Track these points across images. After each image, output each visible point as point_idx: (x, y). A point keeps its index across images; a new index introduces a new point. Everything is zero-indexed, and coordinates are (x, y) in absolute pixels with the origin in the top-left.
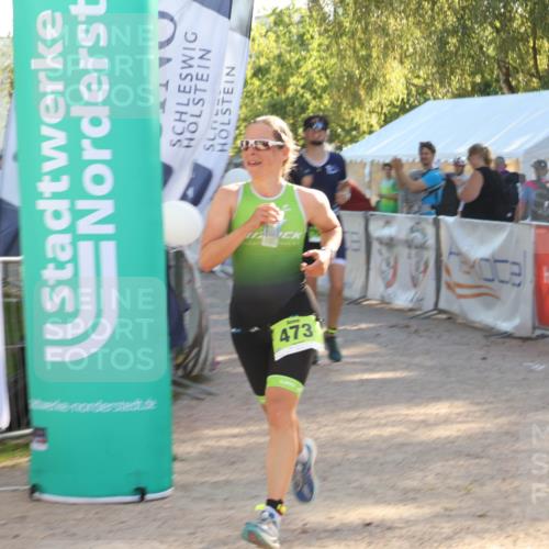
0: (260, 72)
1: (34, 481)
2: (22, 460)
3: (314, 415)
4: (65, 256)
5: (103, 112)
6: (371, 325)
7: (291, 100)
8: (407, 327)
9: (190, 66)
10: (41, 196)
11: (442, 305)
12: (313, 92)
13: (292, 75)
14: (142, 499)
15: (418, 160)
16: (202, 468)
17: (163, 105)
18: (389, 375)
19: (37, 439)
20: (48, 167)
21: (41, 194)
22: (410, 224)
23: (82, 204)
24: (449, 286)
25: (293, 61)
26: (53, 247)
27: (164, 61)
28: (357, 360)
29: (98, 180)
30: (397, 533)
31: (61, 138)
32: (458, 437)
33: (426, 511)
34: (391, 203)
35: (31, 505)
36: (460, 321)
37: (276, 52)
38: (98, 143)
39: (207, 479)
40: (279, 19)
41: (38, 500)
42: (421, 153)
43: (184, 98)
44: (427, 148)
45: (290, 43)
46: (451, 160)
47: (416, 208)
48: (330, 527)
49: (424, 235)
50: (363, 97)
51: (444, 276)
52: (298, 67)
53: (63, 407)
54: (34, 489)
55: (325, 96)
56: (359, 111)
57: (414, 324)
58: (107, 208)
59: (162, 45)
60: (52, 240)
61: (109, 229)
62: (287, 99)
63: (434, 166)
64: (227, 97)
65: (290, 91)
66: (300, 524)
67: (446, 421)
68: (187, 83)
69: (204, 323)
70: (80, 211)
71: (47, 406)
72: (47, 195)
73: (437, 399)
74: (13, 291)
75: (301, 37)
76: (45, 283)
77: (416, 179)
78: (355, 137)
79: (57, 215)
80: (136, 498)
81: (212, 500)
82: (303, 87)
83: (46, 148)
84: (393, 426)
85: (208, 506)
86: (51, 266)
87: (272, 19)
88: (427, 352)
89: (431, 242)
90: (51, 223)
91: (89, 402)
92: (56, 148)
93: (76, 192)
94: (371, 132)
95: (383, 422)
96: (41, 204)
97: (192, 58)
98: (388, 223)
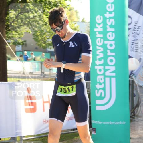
4: (102, 81)
5: (113, 43)
9: (135, 31)
10: (96, 65)
19: (93, 131)
20: (98, 57)
21: (96, 64)
23: (107, 67)
26: (99, 79)
27: (129, 29)
29: (111, 61)
31: (102, 50)
43: (133, 39)
53: (100, 123)
59: (129, 24)
60: (99, 77)
61: (114, 74)
68: (134, 35)
69: (140, 100)
71: (96, 122)
72: (98, 65)
76: (96, 89)
79: (100, 70)
83: (98, 52)
86: (98, 84)
90: (99, 72)
96: (96, 67)
97: (135, 28)
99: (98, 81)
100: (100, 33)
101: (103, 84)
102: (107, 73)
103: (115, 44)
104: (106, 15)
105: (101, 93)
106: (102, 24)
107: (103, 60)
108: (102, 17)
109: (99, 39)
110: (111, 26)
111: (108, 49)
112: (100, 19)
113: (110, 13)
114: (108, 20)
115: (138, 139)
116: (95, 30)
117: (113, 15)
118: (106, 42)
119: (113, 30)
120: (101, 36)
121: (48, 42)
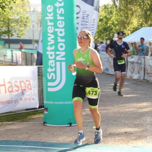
0: (101, 20)
1: (45, 121)
2: (42, 116)
3: (113, 105)
4: (53, 66)
5: (63, 30)
6: (128, 83)
7: (109, 27)
8: (137, 84)
9: (84, 19)
10: (48, 51)
11: (145, 78)
12: (114, 25)
13: (109, 21)
14: (71, 125)
15: (140, 42)
16: (85, 118)
17: (77, 28)
18: (132, 96)
19: (45, 110)
20: (49, 43)
21: (48, 50)
22: (138, 58)
23: (57, 53)
24: (147, 74)
25: (109, 17)
26: (50, 63)
27: (77, 18)
28: (124, 92)
29: (61, 47)
30: (133, 135)
31: (53, 36)
32: (149, 111)
33: (141, 129)
34: (133, 53)
35: (44, 127)
36: (150, 82)
37: (105, 15)
38: (62, 38)
39: (86, 121)
40: (105, 7)
41: (46, 126)
42: (141, 40)
43: (82, 27)
44: (142, 39)
45: (108, 13)
46: (148, 42)
47: (139, 54)
48: (117, 133)
49: (141, 61)
50: (126, 26)
51: (146, 71)
52: (110, 19)
53: (52, 103)
54: (45, 123)
55: (117, 26)
56: (125, 30)
57: (138, 83)
58: (63, 54)
59: (77, 13)
60: (50, 61)
61: (64, 59)
62: (108, 27)
63: (144, 44)
64: (93, 26)
65: (108, 25)
66: (109, 132)
67: (146, 107)
68: (83, 23)
70: (57, 54)
71: (48, 102)
72: (49, 50)
73: (144, 102)
74: (40, 74)
75: (111, 11)
76: (48, 72)
77: (139, 47)
78: (124, 36)
79: (51, 55)
80: (69, 125)
81: (88, 126)
82: (112, 24)
83: (49, 39)
84: (133, 108)
85: (87, 128)
86: (50, 68)
87: (104, 7)
88: (141, 90)
89: (143, 62)
90: (50, 57)
91: (58, 102)
92: (51, 39)
93: (56, 50)
94: (128, 35)
95: (130, 107)
96: (48, 53)
97: (84, 17)
98: (132, 58)
99: (50, 65)
100: (51, 21)
101: (54, 68)
102: (58, 58)
103: (64, 31)
104: (56, 5)
105: (53, 76)
106: (52, 13)
107: (54, 47)
108: (52, 6)
109: (50, 27)
110: (61, 15)
111: (59, 36)
112: (51, 8)
113: (60, 2)
114: (58, 9)
115: (85, 116)
116: (47, 18)
117: (62, 4)
118: (56, 30)
119: (63, 18)
120: (52, 24)
121: (2, 31)
